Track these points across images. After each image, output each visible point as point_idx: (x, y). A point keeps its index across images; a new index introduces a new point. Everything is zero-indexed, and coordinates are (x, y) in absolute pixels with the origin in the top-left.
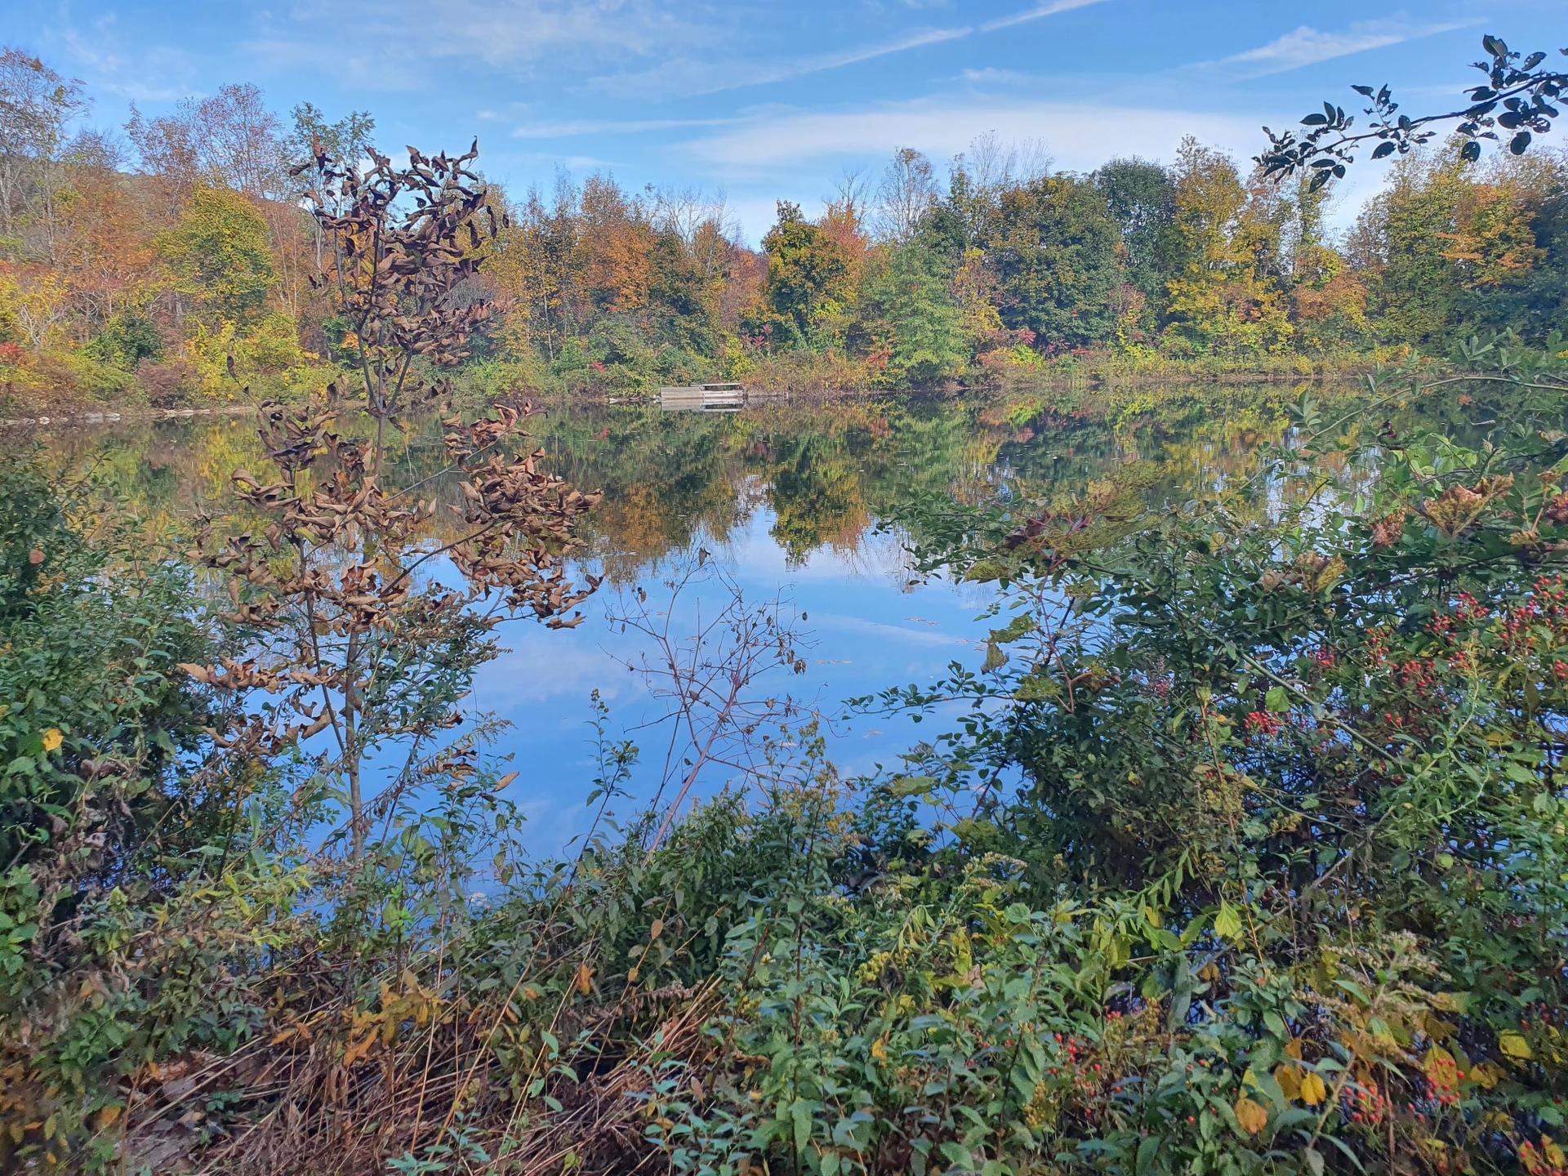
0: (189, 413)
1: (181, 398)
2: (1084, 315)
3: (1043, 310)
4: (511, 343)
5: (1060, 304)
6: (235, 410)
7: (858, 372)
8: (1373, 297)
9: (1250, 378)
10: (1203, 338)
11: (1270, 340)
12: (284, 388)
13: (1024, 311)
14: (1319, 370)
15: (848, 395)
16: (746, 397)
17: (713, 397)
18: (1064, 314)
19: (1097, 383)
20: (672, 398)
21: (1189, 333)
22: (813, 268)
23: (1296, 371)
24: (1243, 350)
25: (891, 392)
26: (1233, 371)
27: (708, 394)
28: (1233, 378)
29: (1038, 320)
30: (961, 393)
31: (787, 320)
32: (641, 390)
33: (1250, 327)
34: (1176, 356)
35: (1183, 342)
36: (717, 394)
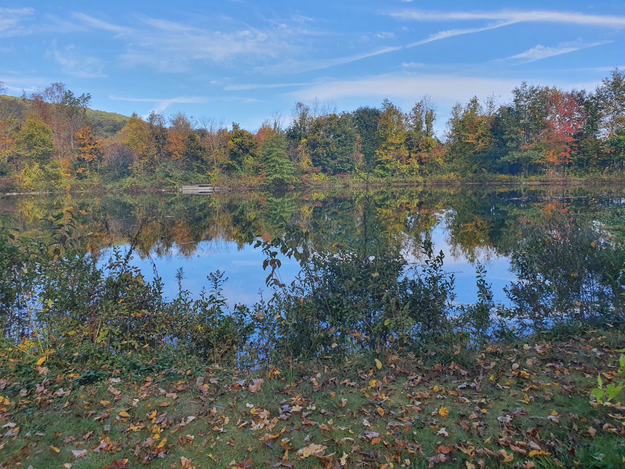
0: (15, 194)
1: (13, 189)
2: (341, 162)
3: (325, 160)
4: (135, 171)
5: (333, 159)
6: (33, 193)
7: (255, 181)
8: (448, 155)
9: (401, 184)
10: (387, 170)
11: (411, 171)
12: (53, 186)
13: (319, 161)
14: (425, 182)
15: (251, 189)
16: (214, 189)
17: (202, 189)
18: (333, 162)
19: (346, 186)
20: (188, 189)
21: (384, 169)
22: (243, 145)
23: (417, 182)
24: (402, 174)
25: (267, 188)
26: (396, 182)
27: (200, 188)
28: (395, 184)
29: (324, 164)
30: (295, 189)
31: (234, 163)
32: (175, 187)
33: (404, 166)
34: (378, 177)
35: (381, 172)
36: (203, 188)
